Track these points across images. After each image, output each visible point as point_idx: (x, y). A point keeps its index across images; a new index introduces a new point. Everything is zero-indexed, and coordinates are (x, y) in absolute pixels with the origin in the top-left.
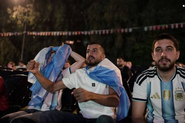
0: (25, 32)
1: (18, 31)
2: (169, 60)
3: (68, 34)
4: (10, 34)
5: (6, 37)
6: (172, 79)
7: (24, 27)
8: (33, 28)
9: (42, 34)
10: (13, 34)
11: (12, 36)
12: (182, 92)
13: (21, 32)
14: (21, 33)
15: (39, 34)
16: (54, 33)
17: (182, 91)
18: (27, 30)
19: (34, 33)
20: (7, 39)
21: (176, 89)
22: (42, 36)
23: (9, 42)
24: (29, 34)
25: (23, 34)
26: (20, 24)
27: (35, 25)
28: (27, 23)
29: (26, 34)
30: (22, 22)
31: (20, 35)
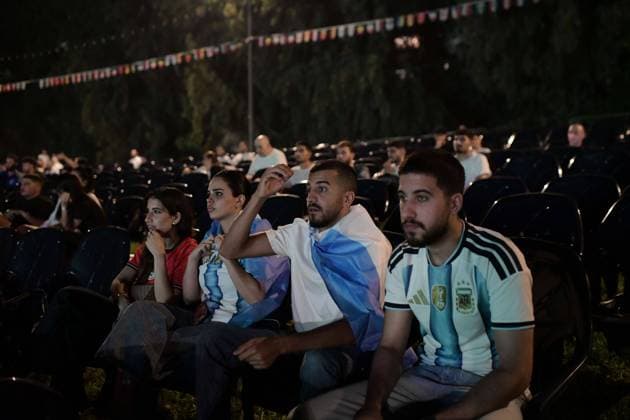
0: (250, 38)
1: (231, 39)
2: (421, 225)
3: (383, 25)
4: (210, 51)
5: (200, 62)
6: (449, 259)
7: (245, 24)
8: (273, 22)
9: (300, 37)
10: (217, 50)
11: (214, 56)
12: (468, 292)
13: (239, 41)
14: (240, 45)
15: (291, 39)
16: (340, 30)
17: (469, 289)
18: (255, 33)
19: (277, 39)
20: (203, 69)
21: (459, 284)
22: (303, 43)
23: (211, 76)
24: (264, 42)
25: (245, 46)
26: (233, 17)
27: (279, 10)
28: (253, 7)
29: (255, 43)
30: (238, 8)
31: (237, 50)
